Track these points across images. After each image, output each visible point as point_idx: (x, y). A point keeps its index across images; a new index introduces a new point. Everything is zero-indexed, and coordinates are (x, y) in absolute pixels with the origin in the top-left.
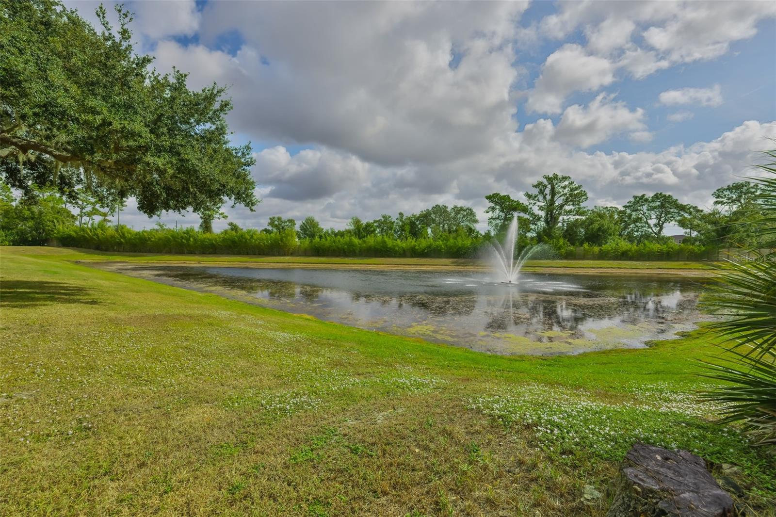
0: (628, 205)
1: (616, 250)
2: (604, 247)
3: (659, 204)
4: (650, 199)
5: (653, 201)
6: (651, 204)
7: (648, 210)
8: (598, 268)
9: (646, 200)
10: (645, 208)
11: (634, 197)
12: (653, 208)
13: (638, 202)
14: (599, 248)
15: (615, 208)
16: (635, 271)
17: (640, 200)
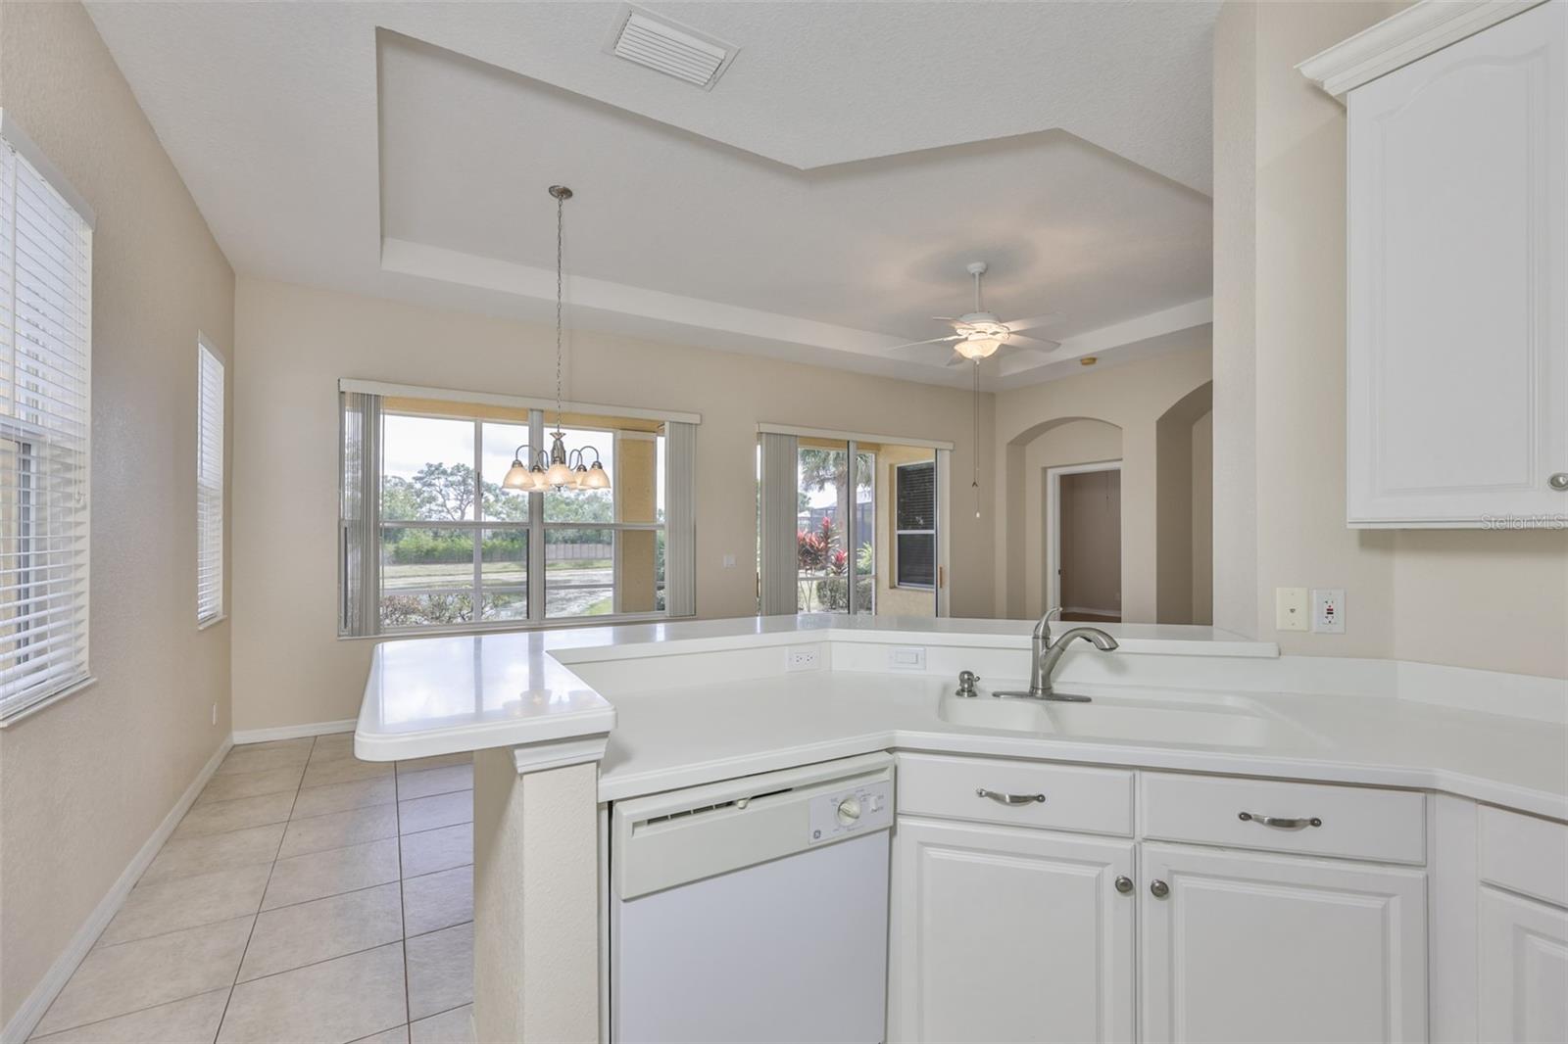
0: (419, 475)
1: (419, 549)
2: (402, 544)
3: (460, 478)
4: (449, 471)
5: (452, 474)
6: (450, 479)
7: (446, 486)
8: (400, 577)
9: (444, 472)
10: (442, 481)
11: (427, 464)
12: (452, 484)
13: (432, 473)
14: (396, 545)
15: (400, 478)
16: (450, 578)
17: (436, 470)
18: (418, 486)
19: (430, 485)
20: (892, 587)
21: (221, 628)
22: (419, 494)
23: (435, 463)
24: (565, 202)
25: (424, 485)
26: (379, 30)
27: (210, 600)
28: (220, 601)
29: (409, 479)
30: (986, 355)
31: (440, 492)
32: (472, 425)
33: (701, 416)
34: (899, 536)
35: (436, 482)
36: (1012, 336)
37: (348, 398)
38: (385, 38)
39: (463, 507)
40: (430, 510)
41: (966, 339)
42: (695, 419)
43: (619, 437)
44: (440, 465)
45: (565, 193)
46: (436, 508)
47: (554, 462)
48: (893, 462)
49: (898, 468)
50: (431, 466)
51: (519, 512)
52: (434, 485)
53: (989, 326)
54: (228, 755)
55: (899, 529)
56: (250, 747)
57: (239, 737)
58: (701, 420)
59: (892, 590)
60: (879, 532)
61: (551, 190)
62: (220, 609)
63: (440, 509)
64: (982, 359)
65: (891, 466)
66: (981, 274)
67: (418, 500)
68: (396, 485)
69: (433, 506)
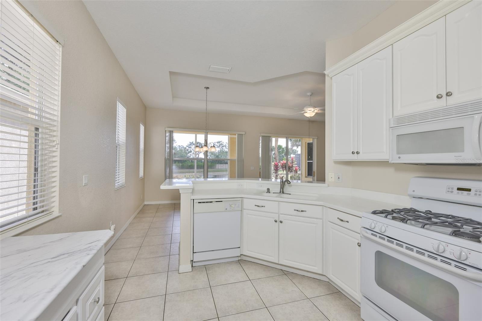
18: (187, 148)
19: (190, 148)
20: (306, 177)
21: (143, 179)
22: (188, 150)
23: (191, 142)
24: (208, 90)
25: (189, 148)
26: (170, 72)
27: (141, 174)
28: (143, 174)
29: (185, 146)
30: (312, 116)
31: (193, 150)
32: (194, 135)
33: (245, 132)
34: (308, 162)
35: (192, 147)
36: (319, 111)
37: (167, 131)
38: (171, 73)
39: (199, 154)
40: (191, 155)
41: (307, 112)
42: (244, 133)
43: (230, 137)
44: (193, 142)
45: (208, 88)
46: (192, 154)
47: (204, 146)
48: (306, 141)
49: (308, 143)
50: (190, 143)
51: (213, 155)
52: (191, 148)
53: (312, 109)
54: (144, 206)
55: (308, 160)
56: (148, 205)
57: (146, 203)
58: (245, 133)
59: (306, 178)
60: (302, 161)
61: (205, 88)
62: (143, 176)
63: (193, 154)
64: (311, 117)
65: (306, 143)
66: (310, 95)
67: (187, 152)
68: (182, 148)
69: (191, 154)
